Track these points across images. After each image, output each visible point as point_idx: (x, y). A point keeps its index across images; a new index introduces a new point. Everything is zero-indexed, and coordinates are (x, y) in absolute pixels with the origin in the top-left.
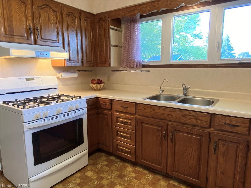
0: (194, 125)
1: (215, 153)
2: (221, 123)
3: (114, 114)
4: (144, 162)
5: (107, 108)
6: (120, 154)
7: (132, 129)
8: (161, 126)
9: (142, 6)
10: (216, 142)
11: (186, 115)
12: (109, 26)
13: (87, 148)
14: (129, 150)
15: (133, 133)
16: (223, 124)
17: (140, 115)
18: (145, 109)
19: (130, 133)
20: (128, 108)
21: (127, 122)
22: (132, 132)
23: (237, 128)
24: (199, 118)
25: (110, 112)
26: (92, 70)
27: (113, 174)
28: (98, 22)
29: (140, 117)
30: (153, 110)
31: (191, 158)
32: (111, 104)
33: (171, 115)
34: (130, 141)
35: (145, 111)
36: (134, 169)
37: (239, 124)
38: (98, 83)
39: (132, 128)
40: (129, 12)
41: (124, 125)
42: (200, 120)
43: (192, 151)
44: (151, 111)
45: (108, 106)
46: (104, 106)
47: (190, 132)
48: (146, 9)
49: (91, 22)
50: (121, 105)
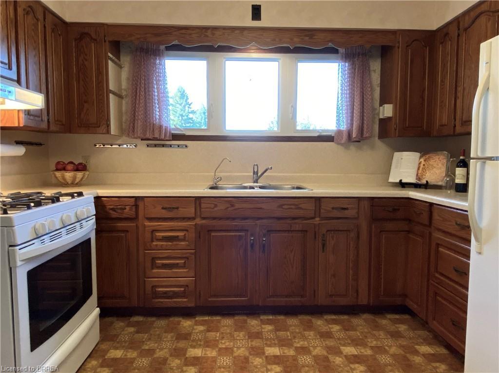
0: (294, 219)
1: (323, 251)
2: (329, 209)
3: (145, 226)
4: (215, 301)
5: (124, 216)
6: (162, 302)
7: (189, 248)
8: (246, 230)
9: (183, 31)
10: (324, 235)
11: (284, 205)
12: (106, 54)
13: (97, 306)
14: (182, 289)
15: (191, 254)
16: (331, 210)
17: (204, 218)
18: (216, 206)
19: (185, 256)
20: (180, 209)
21: (178, 237)
22: (187, 253)
23: (346, 211)
24: (300, 206)
25: (134, 223)
26: (42, 142)
27: (165, 340)
28: (76, 40)
29: (204, 221)
30: (231, 205)
31: (292, 267)
32: (136, 206)
33: (261, 208)
34: (184, 272)
35: (216, 209)
36: (193, 320)
37: (348, 206)
38: (77, 170)
39: (188, 245)
40: (156, 35)
41: (170, 243)
42: (303, 209)
43: (294, 256)
44: (228, 208)
45: (128, 212)
46: (117, 212)
47: (290, 229)
48: (191, 37)
49: (61, 37)
50: (162, 206)
